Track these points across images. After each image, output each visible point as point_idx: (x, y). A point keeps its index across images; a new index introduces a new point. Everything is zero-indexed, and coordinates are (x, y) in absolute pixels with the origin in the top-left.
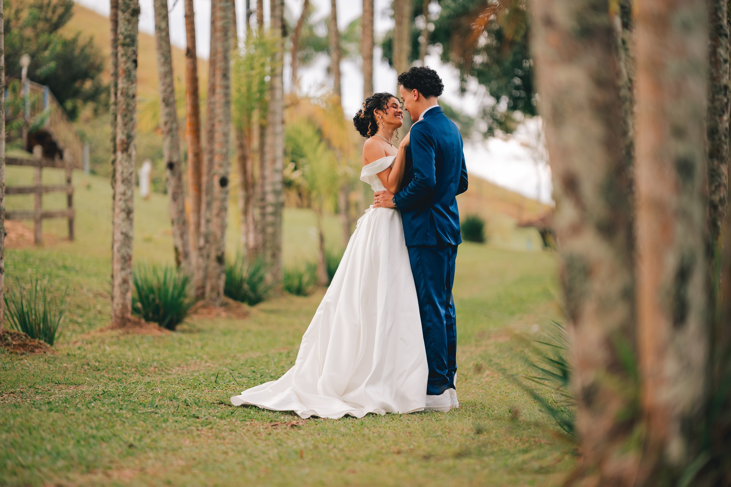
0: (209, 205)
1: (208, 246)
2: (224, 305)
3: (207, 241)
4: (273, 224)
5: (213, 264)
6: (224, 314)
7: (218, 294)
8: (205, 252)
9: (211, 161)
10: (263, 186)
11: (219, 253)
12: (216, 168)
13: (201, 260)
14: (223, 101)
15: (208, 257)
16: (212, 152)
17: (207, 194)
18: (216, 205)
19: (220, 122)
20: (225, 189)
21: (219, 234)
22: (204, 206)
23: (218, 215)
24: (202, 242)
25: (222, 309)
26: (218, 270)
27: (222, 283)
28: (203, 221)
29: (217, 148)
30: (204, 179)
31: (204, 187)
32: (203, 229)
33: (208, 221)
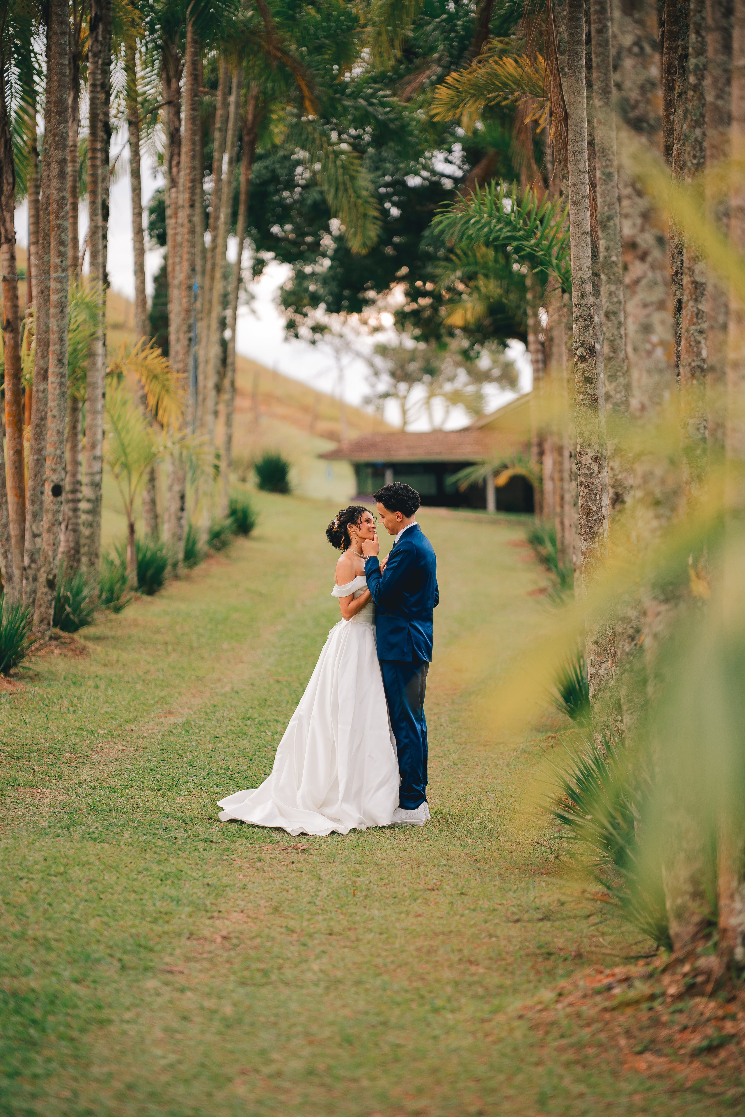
0: (35, 516)
1: (33, 566)
2: (55, 638)
3: (33, 561)
4: (90, 525)
5: (42, 589)
6: (57, 651)
7: (49, 624)
8: (30, 572)
9: (40, 462)
10: (74, 475)
11: (51, 577)
12: (48, 473)
13: (24, 582)
14: (58, 391)
15: (35, 579)
16: (39, 451)
17: (33, 502)
18: (47, 518)
19: (54, 417)
20: (59, 499)
21: (50, 553)
22: (29, 517)
23: (49, 530)
24: (27, 561)
25: (54, 643)
26: (50, 598)
27: (52, 611)
28: (28, 536)
29: (49, 450)
30: (29, 483)
31: (28, 494)
32: (27, 544)
33: (35, 536)
